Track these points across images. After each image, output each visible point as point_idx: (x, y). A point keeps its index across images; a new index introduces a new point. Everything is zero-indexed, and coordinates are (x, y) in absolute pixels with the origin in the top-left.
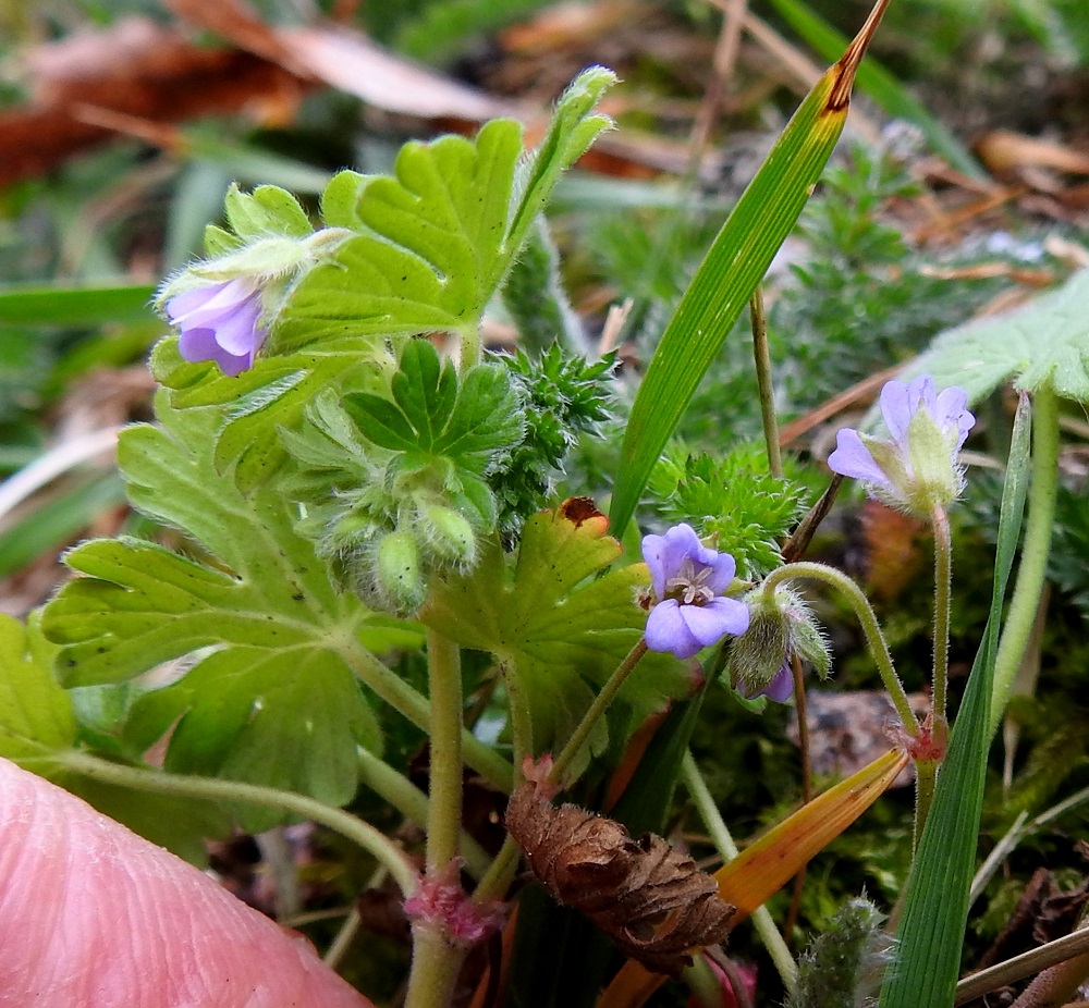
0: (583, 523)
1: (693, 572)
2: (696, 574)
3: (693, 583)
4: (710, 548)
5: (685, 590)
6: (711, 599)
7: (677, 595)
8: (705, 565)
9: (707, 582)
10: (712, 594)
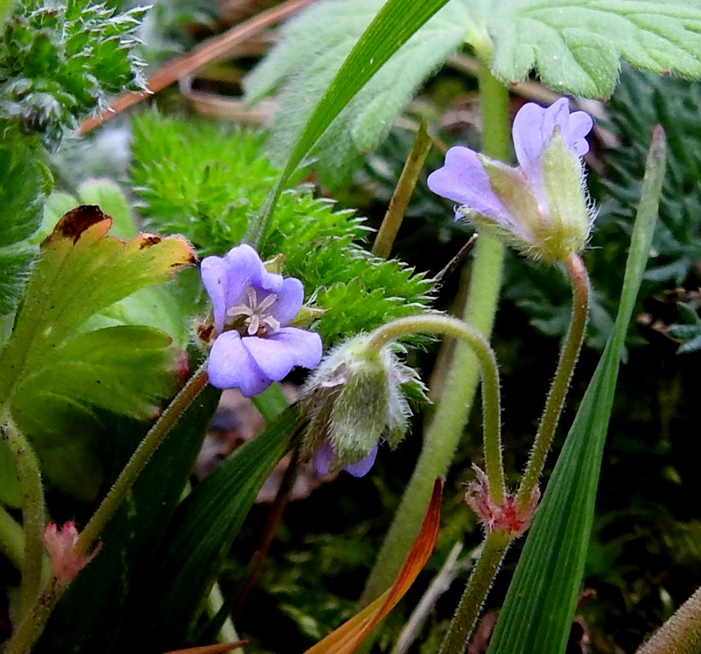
0: (83, 235)
1: (255, 300)
2: (258, 303)
3: (255, 313)
4: (272, 272)
5: (248, 320)
6: (277, 330)
7: (240, 326)
8: (269, 292)
9: (272, 311)
10: (278, 323)
